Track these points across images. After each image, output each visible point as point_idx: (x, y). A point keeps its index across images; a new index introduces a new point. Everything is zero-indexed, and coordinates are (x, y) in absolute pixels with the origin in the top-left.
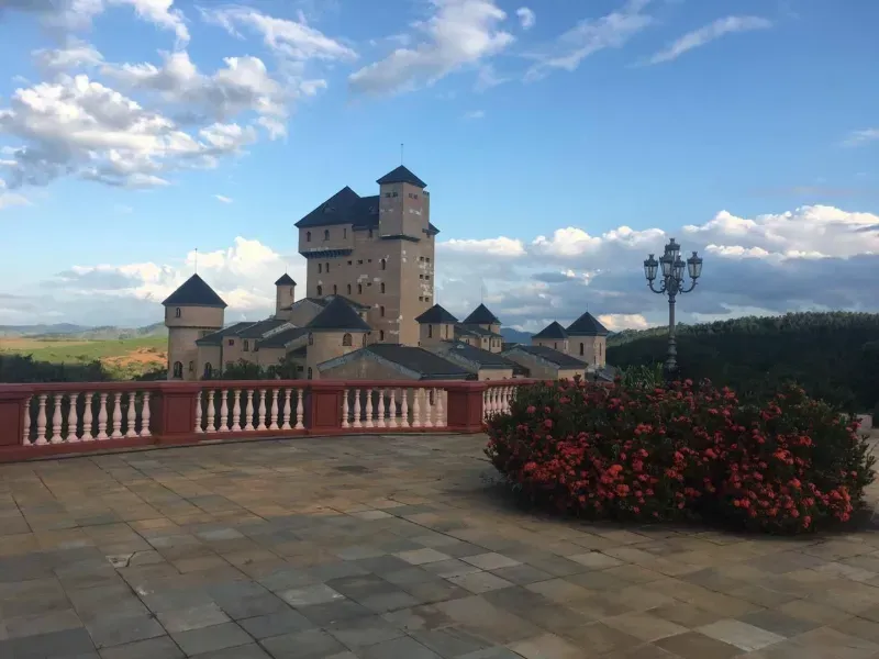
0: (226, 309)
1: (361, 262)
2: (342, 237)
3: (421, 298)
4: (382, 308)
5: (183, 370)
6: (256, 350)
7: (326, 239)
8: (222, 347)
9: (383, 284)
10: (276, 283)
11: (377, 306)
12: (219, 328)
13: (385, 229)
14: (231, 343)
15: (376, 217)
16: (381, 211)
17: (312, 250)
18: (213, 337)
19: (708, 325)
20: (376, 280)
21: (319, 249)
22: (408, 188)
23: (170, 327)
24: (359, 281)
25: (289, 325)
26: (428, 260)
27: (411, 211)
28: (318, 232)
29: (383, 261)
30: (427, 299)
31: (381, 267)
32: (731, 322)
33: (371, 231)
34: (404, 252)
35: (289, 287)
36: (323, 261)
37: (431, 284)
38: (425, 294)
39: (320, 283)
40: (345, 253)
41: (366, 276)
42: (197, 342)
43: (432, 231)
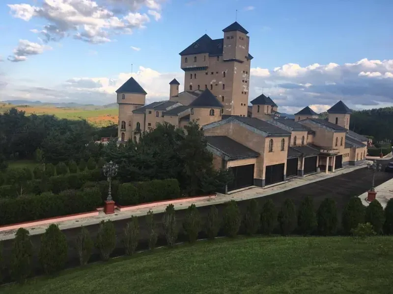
0: (146, 95)
1: (212, 73)
2: (203, 60)
3: (242, 92)
4: (223, 97)
5: (126, 125)
6: (163, 116)
7: (195, 61)
8: (145, 114)
9: (224, 85)
10: (170, 83)
11: (220, 96)
12: (143, 105)
13: (226, 56)
14: (150, 112)
15: (222, 50)
16: (225, 46)
17: (188, 67)
18: (141, 109)
19: (369, 110)
20: (220, 83)
21: (191, 67)
22: (239, 34)
23: (120, 104)
24: (211, 83)
25: (179, 104)
26: (247, 73)
27: (240, 46)
28: (191, 57)
29: (224, 73)
30: (245, 93)
31: (223, 76)
32: (381, 109)
33: (218, 57)
34: (235, 68)
35: (176, 85)
36: (193, 73)
37: (248, 86)
38: (245, 90)
39: (191, 84)
40: (205, 68)
41: (215, 81)
42: (133, 111)
43: (250, 57)
